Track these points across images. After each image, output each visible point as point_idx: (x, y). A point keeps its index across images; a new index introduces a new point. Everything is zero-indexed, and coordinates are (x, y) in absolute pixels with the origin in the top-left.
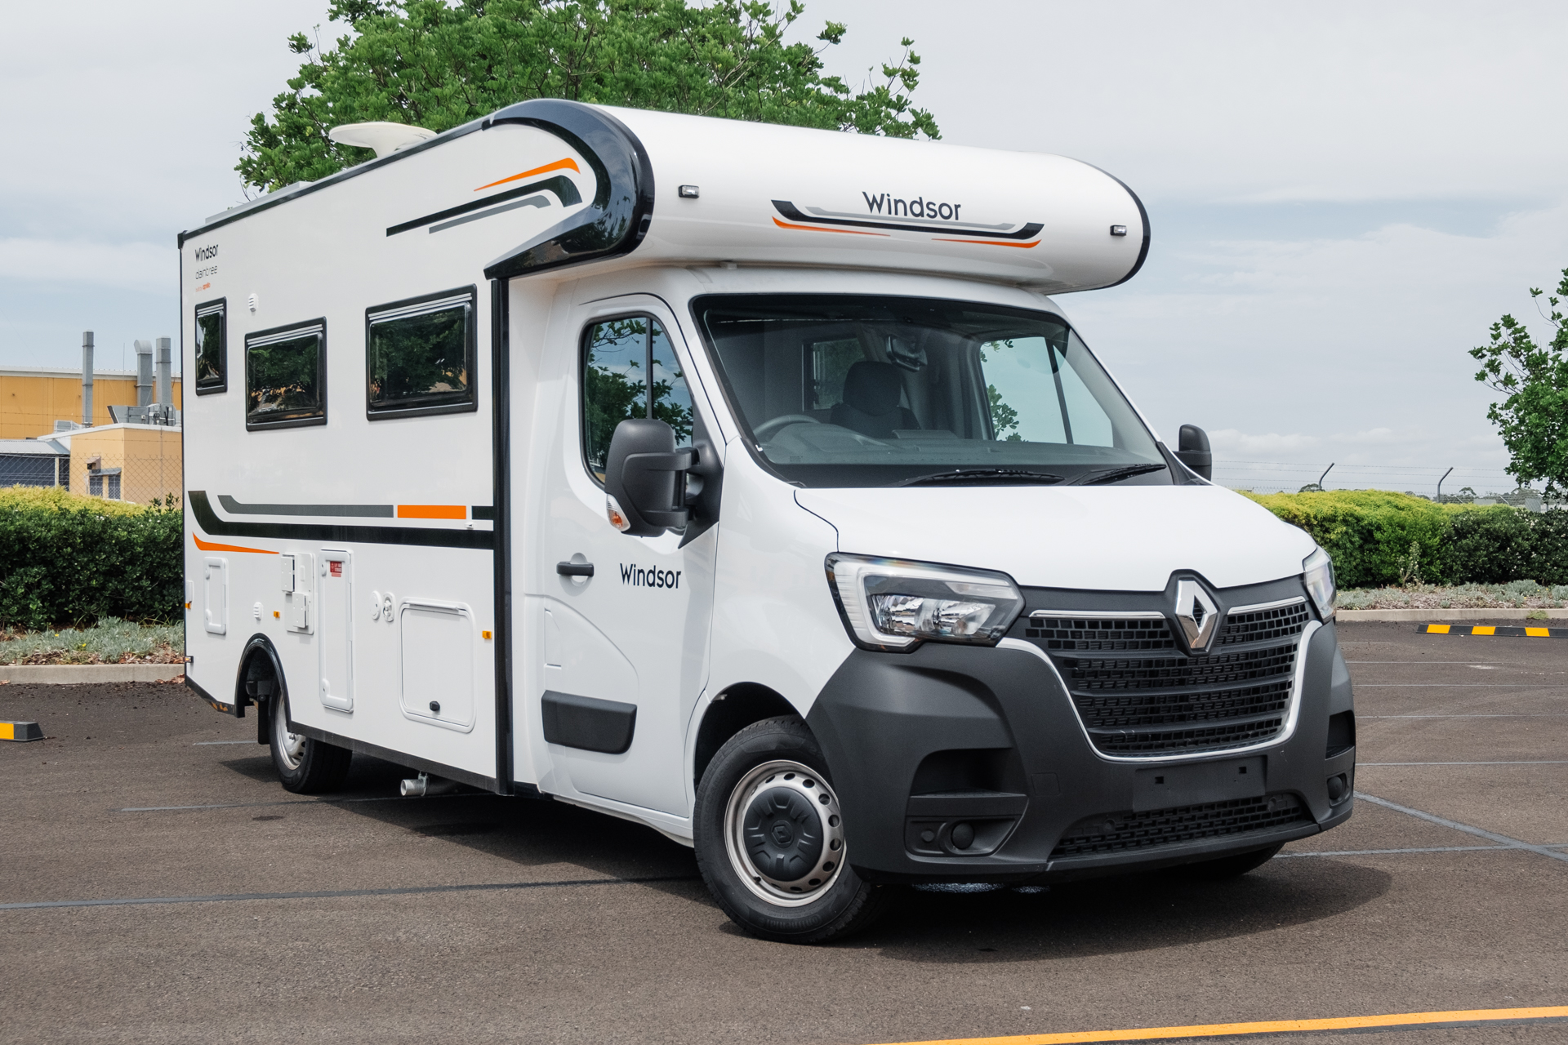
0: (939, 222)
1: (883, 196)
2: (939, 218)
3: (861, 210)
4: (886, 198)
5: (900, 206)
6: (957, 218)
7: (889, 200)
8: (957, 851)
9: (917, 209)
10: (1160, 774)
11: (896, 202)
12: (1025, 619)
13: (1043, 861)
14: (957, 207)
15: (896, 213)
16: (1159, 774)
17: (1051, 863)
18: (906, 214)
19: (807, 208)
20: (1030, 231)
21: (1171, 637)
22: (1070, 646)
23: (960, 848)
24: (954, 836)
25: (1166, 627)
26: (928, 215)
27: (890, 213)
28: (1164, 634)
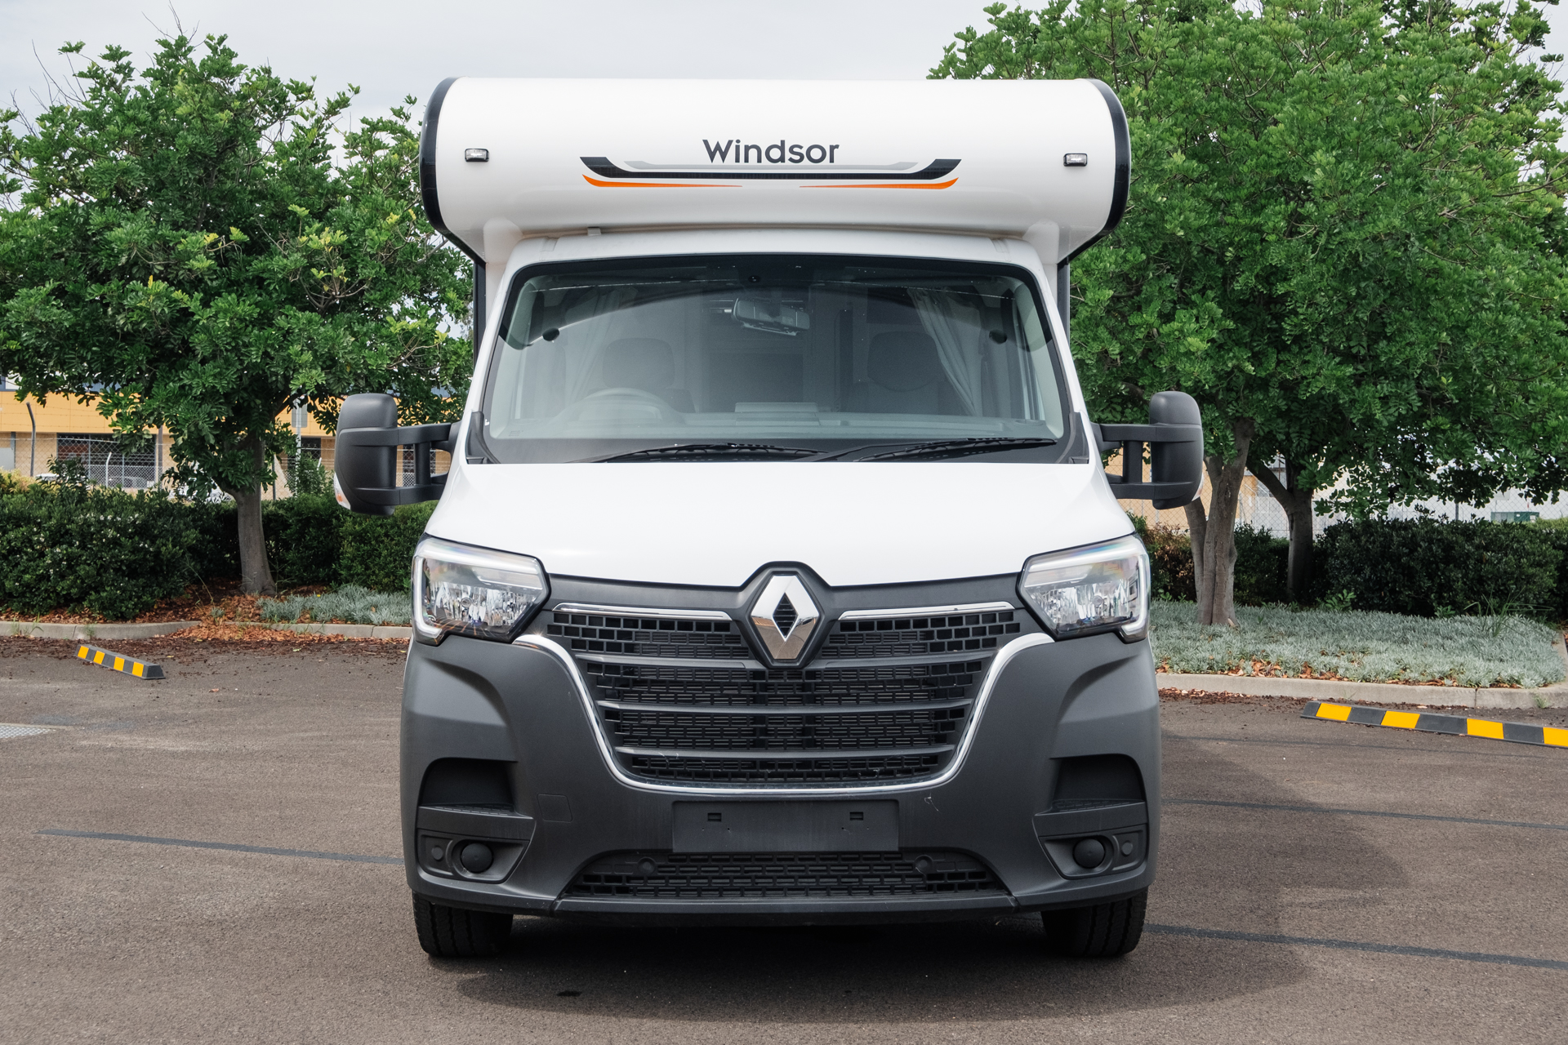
0: (806, 167)
1: (730, 143)
2: (806, 161)
3: (700, 160)
4: (734, 144)
5: (753, 153)
6: (832, 160)
7: (738, 148)
8: (470, 875)
9: (775, 154)
10: (716, 809)
11: (747, 148)
12: (547, 613)
13: (552, 898)
14: (833, 148)
15: (746, 160)
16: (713, 809)
17: (559, 902)
18: (759, 160)
19: (626, 162)
20: (939, 169)
21: (743, 644)
22: (596, 647)
23: (472, 872)
24: (463, 857)
25: (735, 630)
26: (791, 160)
27: (737, 160)
28: (736, 639)
